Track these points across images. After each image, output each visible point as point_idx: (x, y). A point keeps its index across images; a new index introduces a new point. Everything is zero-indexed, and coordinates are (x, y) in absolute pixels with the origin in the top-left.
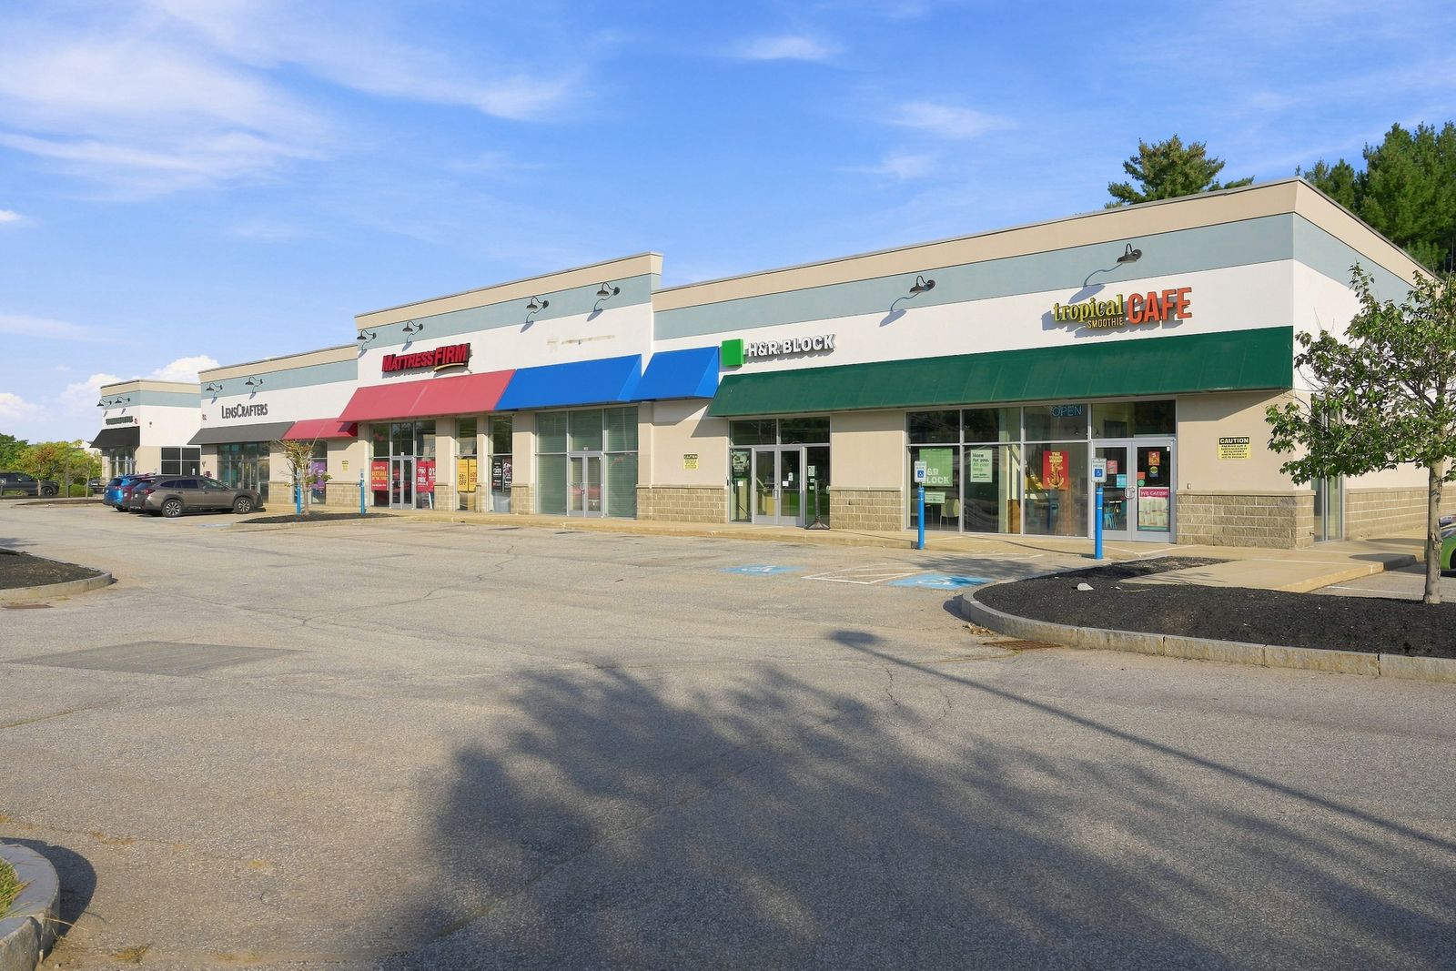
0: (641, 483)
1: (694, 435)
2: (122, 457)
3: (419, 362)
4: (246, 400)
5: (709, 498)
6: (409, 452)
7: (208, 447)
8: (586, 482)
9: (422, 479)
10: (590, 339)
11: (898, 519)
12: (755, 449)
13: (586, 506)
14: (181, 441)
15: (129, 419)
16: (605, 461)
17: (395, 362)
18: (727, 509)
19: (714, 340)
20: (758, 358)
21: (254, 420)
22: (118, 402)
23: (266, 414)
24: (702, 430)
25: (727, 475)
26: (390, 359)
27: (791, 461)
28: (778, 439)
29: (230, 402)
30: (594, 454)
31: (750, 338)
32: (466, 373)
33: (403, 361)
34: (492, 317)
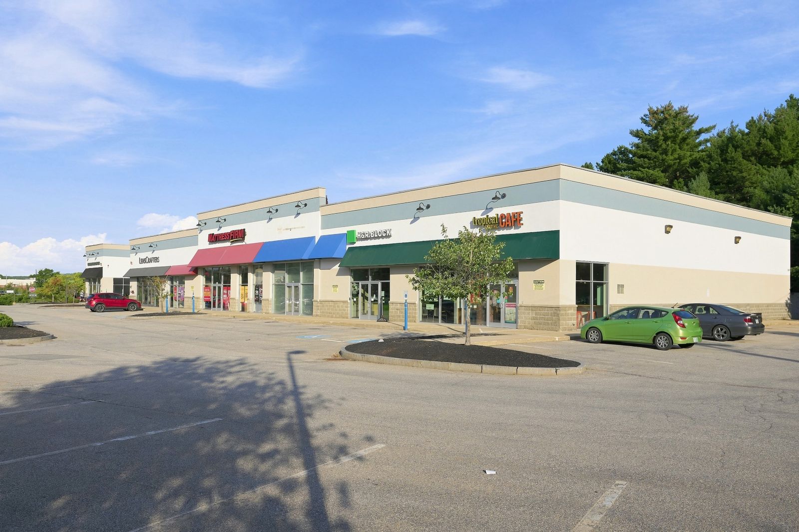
0: (315, 299)
1: (337, 275)
2: (95, 283)
3: (223, 238)
4: (150, 255)
5: (342, 306)
6: (220, 283)
7: (133, 278)
8: (293, 298)
9: (225, 296)
10: (295, 228)
11: (415, 317)
12: (361, 283)
13: (293, 310)
14: (121, 275)
15: (98, 263)
16: (301, 288)
17: (213, 237)
18: (349, 312)
19: (343, 230)
20: (362, 239)
21: (153, 265)
22: (93, 254)
23: (158, 262)
24: (340, 273)
25: (350, 296)
26: (211, 235)
27: (375, 288)
28: (370, 277)
29: (143, 255)
30: (296, 284)
31: (359, 229)
32: (244, 243)
33: (217, 237)
34: (253, 217)
